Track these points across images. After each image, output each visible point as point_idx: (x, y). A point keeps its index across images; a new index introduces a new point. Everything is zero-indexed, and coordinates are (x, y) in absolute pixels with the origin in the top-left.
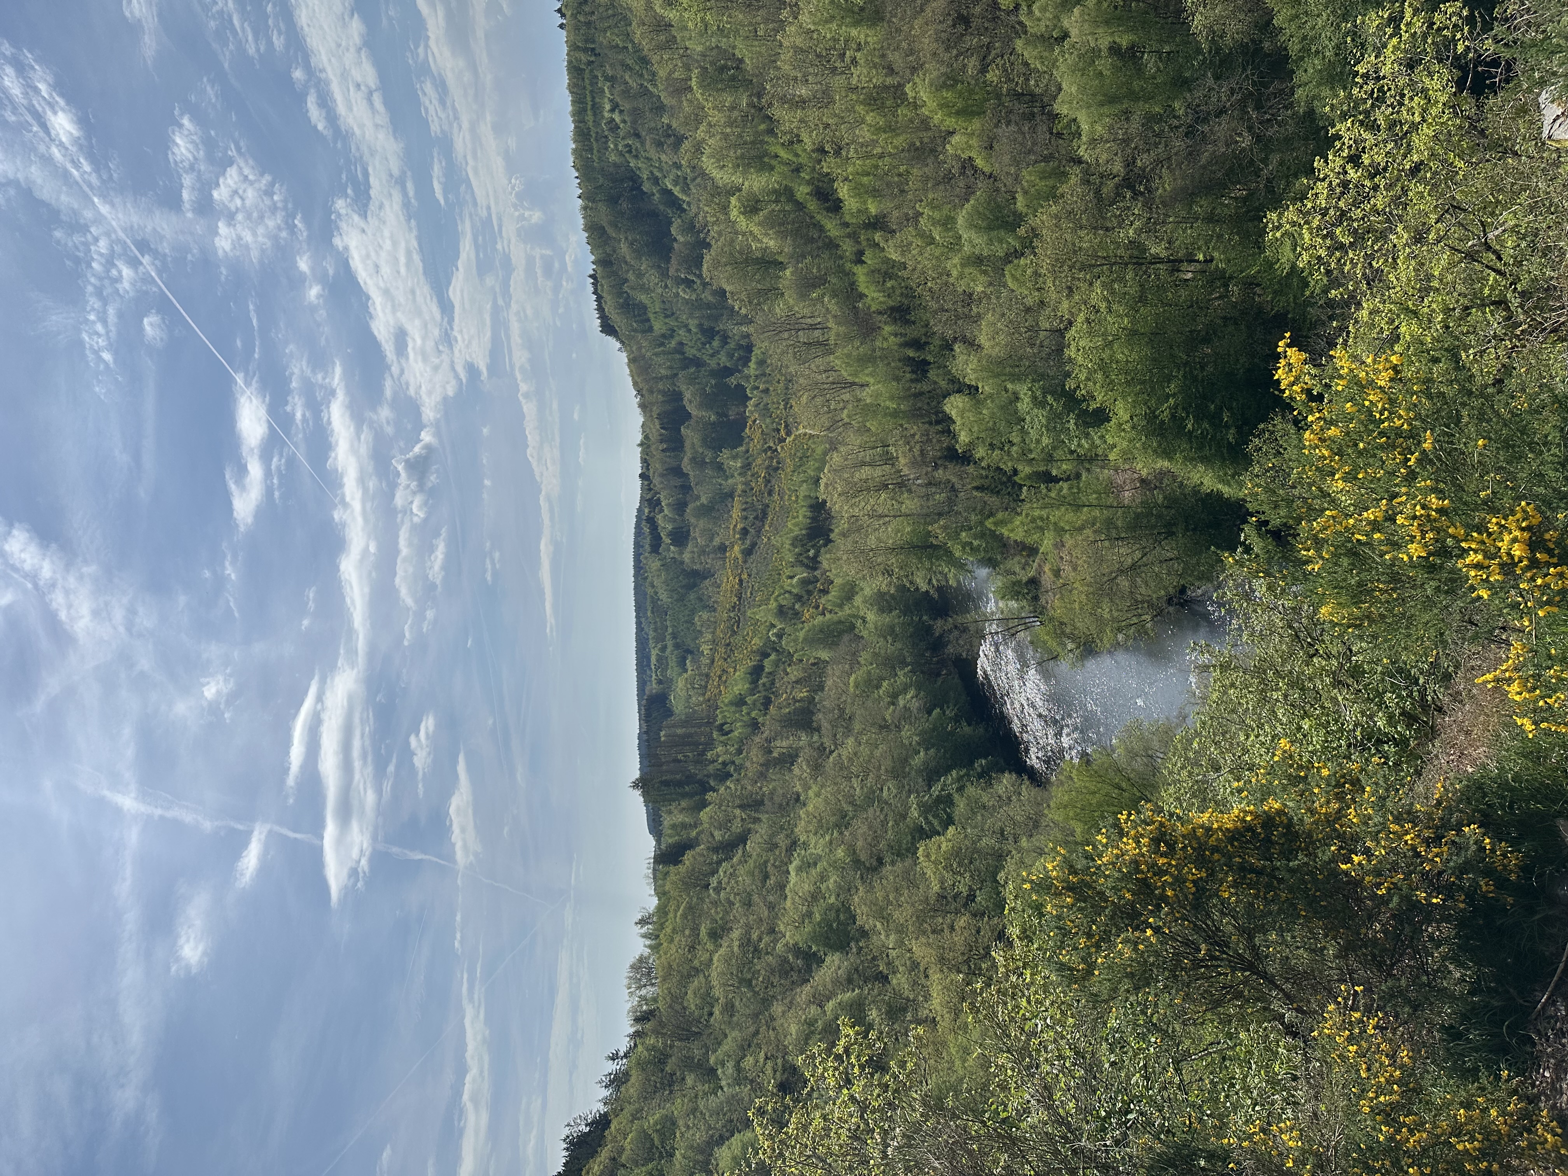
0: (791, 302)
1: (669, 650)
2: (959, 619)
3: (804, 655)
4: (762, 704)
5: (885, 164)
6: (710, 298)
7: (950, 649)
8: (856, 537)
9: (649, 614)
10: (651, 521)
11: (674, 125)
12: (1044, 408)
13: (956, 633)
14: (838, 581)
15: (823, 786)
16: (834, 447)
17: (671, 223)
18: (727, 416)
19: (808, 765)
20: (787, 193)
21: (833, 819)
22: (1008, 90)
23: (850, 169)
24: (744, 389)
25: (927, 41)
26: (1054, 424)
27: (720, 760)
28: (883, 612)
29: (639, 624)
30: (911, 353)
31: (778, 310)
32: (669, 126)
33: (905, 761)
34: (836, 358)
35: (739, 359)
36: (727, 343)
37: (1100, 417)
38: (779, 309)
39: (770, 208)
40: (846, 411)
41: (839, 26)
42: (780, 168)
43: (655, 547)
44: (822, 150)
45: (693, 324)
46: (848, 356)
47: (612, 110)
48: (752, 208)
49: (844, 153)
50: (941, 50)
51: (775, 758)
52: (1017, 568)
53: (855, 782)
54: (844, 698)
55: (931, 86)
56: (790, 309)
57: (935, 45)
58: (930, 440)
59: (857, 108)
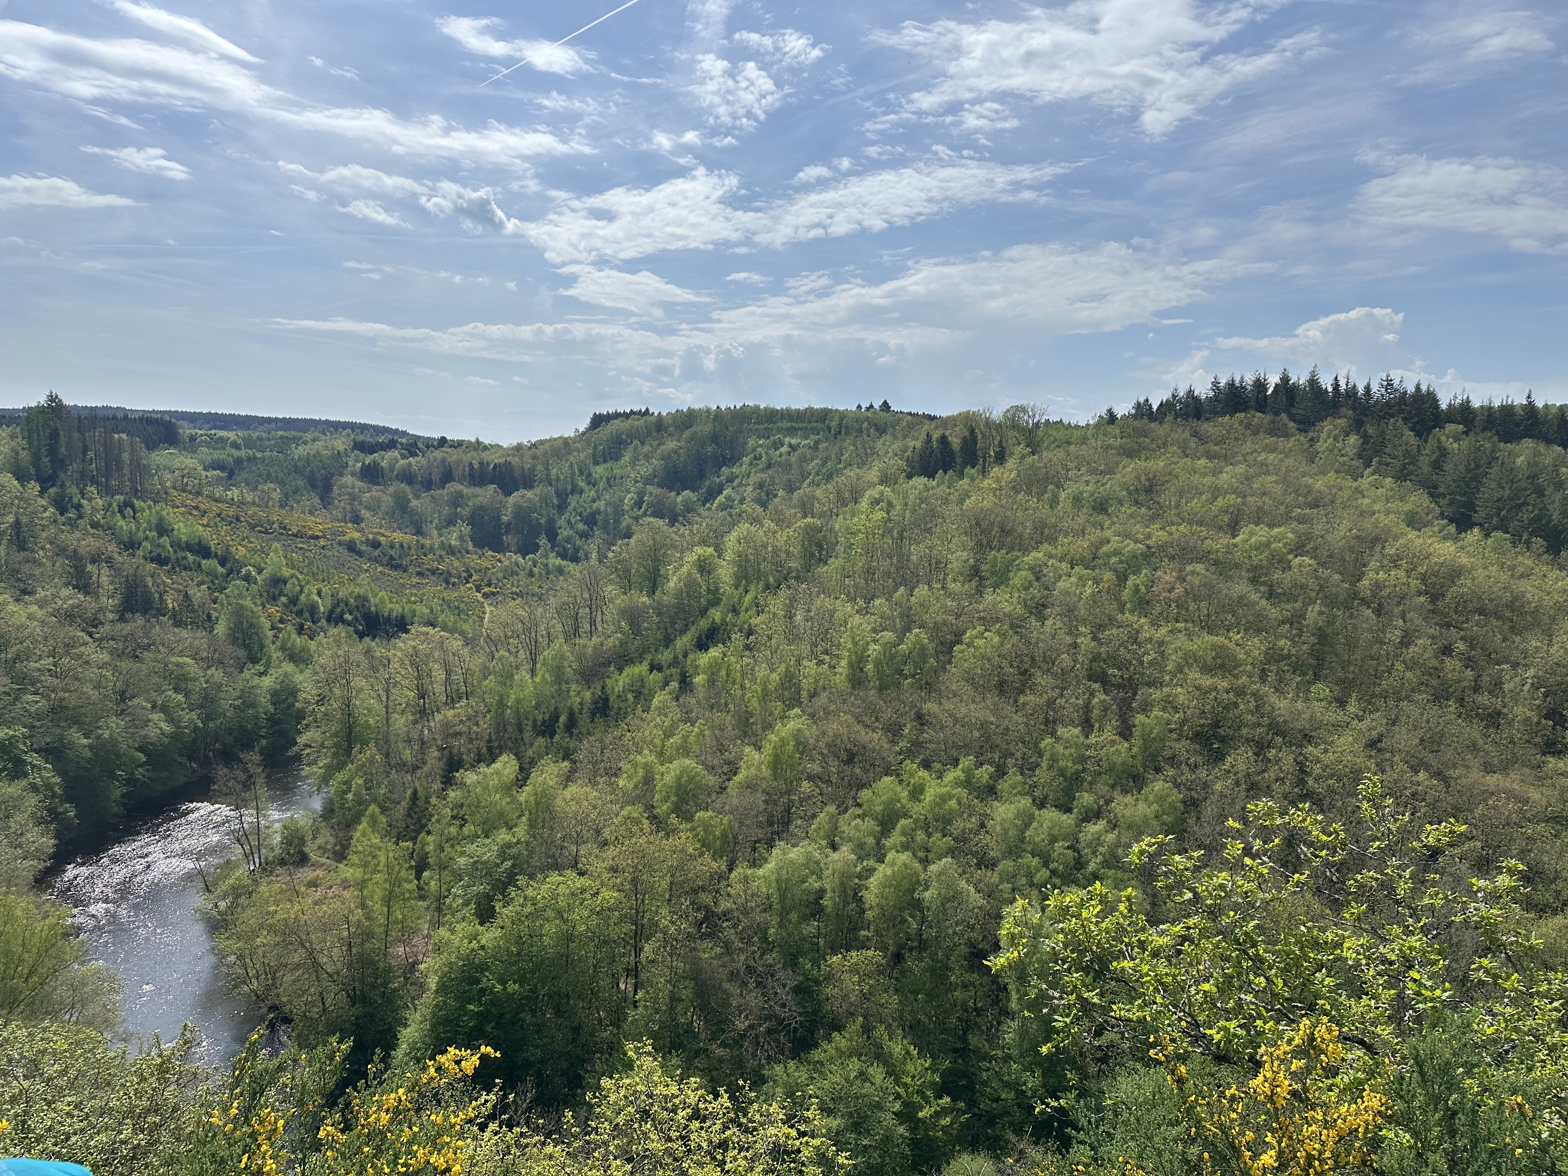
0: (618, 601)
1: (233, 451)
2: (261, 780)
3: (222, 605)
4: (159, 555)
5: (736, 691)
6: (624, 524)
7: (221, 771)
8: (365, 664)
9: (280, 433)
10: (391, 445)
11: (775, 500)
12: (498, 856)
13: (243, 776)
14: (312, 645)
15: (43, 623)
16: (469, 642)
17: (693, 491)
18: (507, 532)
19: (73, 606)
20: (715, 602)
22: (793, 801)
23: (733, 659)
24: (534, 552)
25: (835, 727)
26: (479, 869)
27: (84, 502)
28: (272, 696)
29: (269, 420)
30: (563, 719)
31: (610, 588)
32: (775, 496)
33: (76, 721)
34: (561, 645)
35: (565, 549)
36: (581, 537)
37: (485, 914)
38: (611, 590)
39: (703, 583)
40: (507, 654)
41: (849, 650)
42: (736, 593)
43: (361, 447)
44: (750, 633)
45: (600, 505)
46: (563, 656)
47: (790, 445)
48: (704, 567)
49: (747, 653)
50: (827, 739)
51: (85, 566)
52: (320, 841)
53: (47, 662)
54: (162, 650)
55: (798, 730)
56: (611, 600)
57: (831, 734)
58: (471, 742)
59: (783, 665)
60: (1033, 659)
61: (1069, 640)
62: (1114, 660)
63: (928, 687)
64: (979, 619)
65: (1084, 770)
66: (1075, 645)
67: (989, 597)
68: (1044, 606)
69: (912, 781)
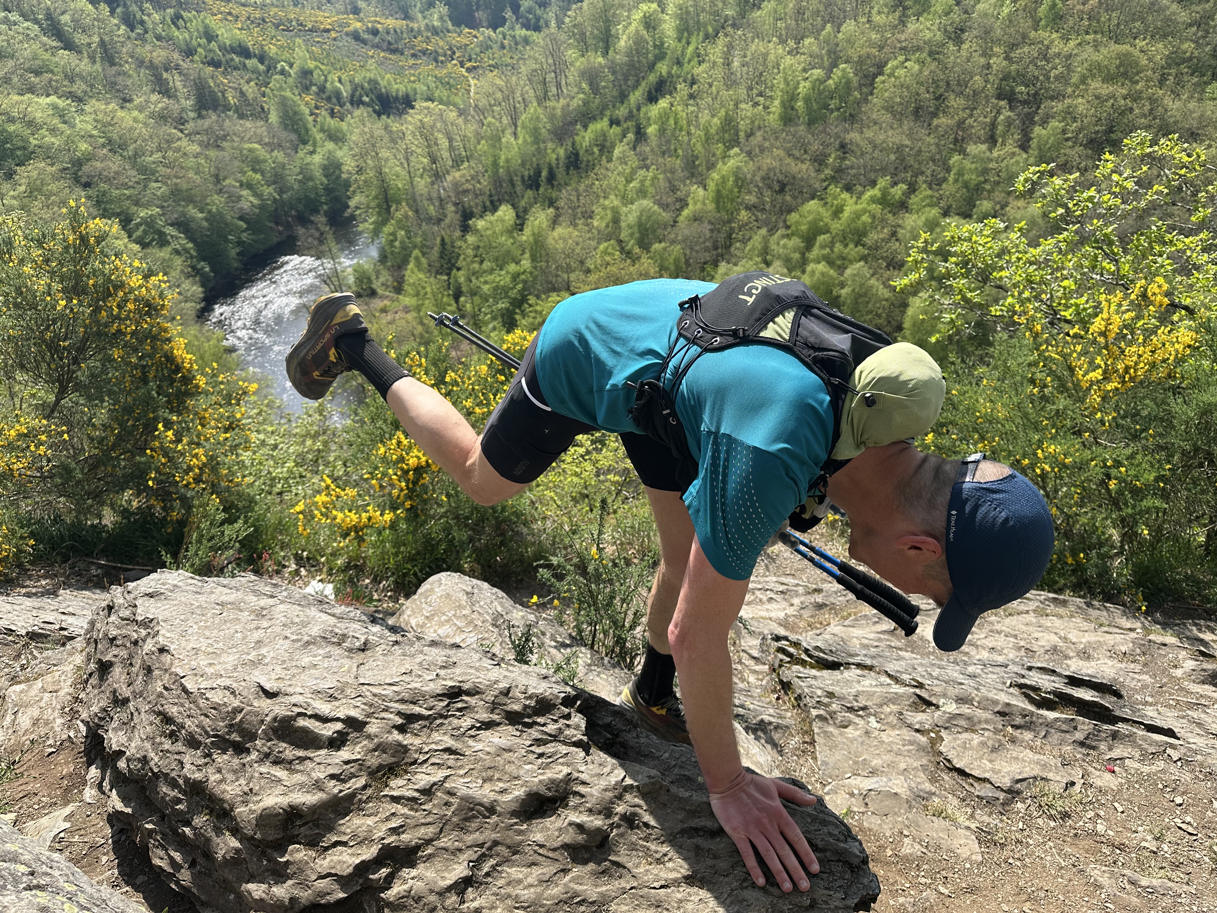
0: (578, 64)
2: (330, 236)
3: (270, 98)
4: (213, 59)
5: (684, 137)
7: (301, 231)
8: (386, 139)
12: (512, 282)
13: (317, 234)
14: (344, 126)
15: (145, 124)
16: (462, 113)
18: (478, 9)
19: (163, 109)
20: (661, 56)
21: (115, 137)
22: (733, 228)
23: (680, 108)
24: (503, 25)
25: (769, 161)
27: (145, 18)
28: (324, 170)
30: (544, 174)
31: (570, 52)
33: (190, 200)
34: (536, 109)
35: (528, 19)
36: (540, 6)
38: (571, 54)
39: (649, 39)
40: (493, 120)
41: (782, 91)
42: (680, 45)
44: (693, 82)
46: (538, 118)
48: (650, 23)
49: (691, 102)
50: (761, 173)
51: (161, 75)
52: (382, 279)
53: (157, 156)
54: (236, 139)
55: (738, 168)
56: (572, 64)
57: (765, 168)
58: (476, 198)
59: (723, 110)
60: (948, 84)
61: (982, 60)
62: (1022, 78)
63: (852, 118)
64: (901, 49)
65: (986, 181)
66: (988, 66)
67: (912, 27)
68: (963, 31)
69: (835, 202)
